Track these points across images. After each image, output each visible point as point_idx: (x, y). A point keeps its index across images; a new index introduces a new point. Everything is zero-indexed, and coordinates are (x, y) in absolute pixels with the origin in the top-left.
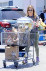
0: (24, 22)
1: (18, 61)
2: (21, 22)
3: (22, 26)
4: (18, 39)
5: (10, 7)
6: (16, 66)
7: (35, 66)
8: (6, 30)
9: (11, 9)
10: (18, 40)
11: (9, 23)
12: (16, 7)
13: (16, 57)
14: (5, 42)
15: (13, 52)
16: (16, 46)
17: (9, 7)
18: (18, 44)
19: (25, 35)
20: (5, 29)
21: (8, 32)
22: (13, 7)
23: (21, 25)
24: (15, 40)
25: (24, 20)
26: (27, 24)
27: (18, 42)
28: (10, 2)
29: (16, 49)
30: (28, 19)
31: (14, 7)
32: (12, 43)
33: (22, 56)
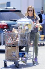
0: (24, 23)
2: (21, 23)
5: (8, 8)
6: (17, 66)
10: (18, 40)
11: (7, 24)
12: (14, 8)
14: (6, 42)
18: (19, 45)
19: (25, 36)
23: (21, 26)
24: (15, 41)
26: (27, 25)
27: (19, 43)
28: (7, 3)
29: (17, 49)
30: (27, 20)
31: (12, 8)
32: (12, 43)
33: (23, 56)
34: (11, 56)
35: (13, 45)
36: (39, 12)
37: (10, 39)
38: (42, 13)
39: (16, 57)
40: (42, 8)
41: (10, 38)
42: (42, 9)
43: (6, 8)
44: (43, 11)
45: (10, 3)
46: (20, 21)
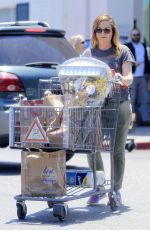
1: (66, 200)
2: (71, 73)
3: (76, 85)
4: (64, 128)
5: (20, 22)
6: (59, 216)
7: (119, 214)
8: (25, 99)
9: (22, 31)
10: (64, 130)
12: (40, 24)
13: (59, 187)
14: (23, 137)
15: (50, 169)
16: (59, 152)
17: (16, 25)
18: (66, 145)
19: (86, 115)
20: (21, 95)
21: (32, 104)
22: (31, 24)
23: (71, 84)
26: (92, 79)
27: (66, 139)
29: (59, 159)
31: (33, 24)
32: (45, 140)
33: (78, 184)
35: (48, 145)
43: (14, 23)
45: (26, 5)
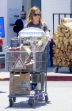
2: (27, 36)
8: (10, 48)
21: (15, 51)
25: (32, 33)
27: (34, 67)
34: (20, 88)
36: (18, 16)
37: (19, 61)
38: (22, 18)
39: (27, 90)
40: (23, 7)
41: (19, 59)
42: (23, 10)
44: (25, 14)
46: (26, 33)
